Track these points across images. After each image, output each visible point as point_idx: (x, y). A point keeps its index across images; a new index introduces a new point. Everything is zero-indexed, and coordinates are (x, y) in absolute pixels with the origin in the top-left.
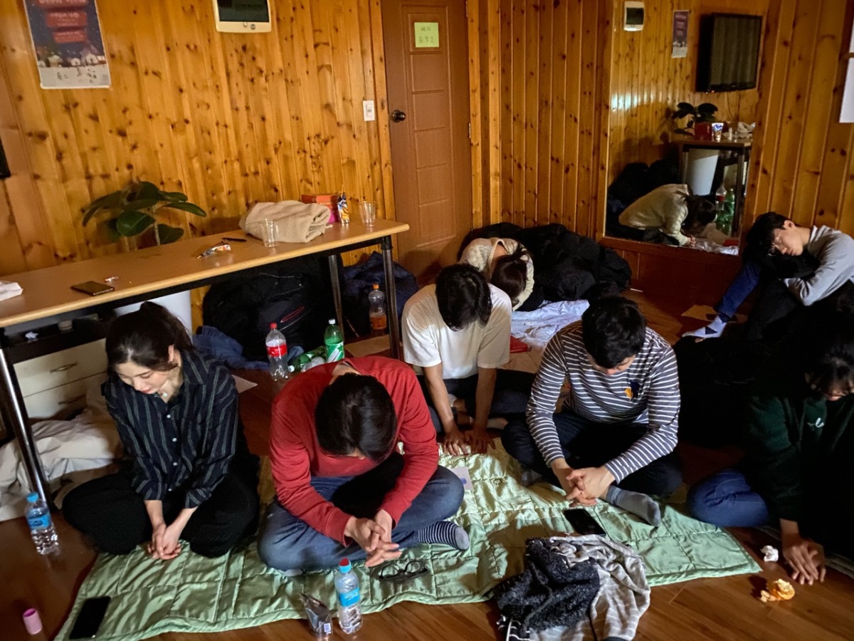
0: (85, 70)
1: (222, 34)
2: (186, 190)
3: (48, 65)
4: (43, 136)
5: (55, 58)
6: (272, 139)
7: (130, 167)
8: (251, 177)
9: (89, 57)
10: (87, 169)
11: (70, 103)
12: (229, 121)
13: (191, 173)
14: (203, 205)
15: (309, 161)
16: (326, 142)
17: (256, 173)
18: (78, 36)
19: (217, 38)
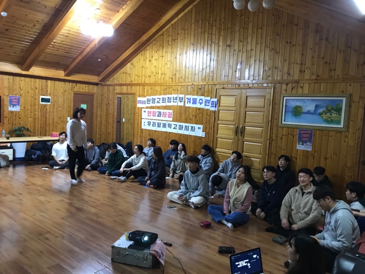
0: (16, 108)
1: (41, 104)
2: (29, 128)
3: (10, 107)
4: (6, 117)
5: (12, 106)
6: (48, 122)
7: (20, 124)
8: (42, 128)
9: (17, 106)
10: (12, 123)
11: (12, 112)
12: (40, 118)
13: (31, 126)
14: (32, 131)
15: (54, 126)
16: (58, 124)
17: (43, 128)
18: (16, 103)
19: (40, 105)
